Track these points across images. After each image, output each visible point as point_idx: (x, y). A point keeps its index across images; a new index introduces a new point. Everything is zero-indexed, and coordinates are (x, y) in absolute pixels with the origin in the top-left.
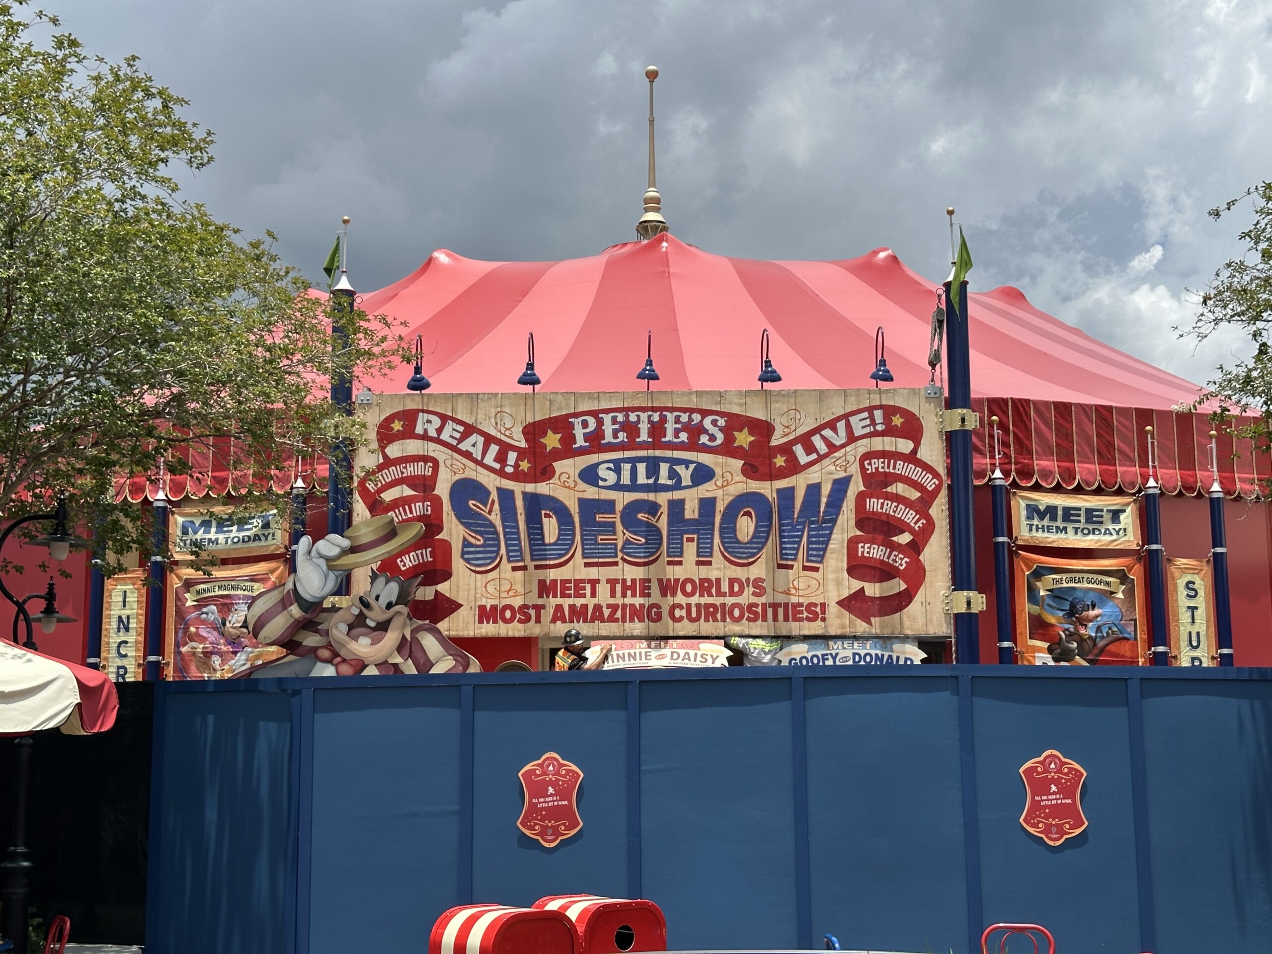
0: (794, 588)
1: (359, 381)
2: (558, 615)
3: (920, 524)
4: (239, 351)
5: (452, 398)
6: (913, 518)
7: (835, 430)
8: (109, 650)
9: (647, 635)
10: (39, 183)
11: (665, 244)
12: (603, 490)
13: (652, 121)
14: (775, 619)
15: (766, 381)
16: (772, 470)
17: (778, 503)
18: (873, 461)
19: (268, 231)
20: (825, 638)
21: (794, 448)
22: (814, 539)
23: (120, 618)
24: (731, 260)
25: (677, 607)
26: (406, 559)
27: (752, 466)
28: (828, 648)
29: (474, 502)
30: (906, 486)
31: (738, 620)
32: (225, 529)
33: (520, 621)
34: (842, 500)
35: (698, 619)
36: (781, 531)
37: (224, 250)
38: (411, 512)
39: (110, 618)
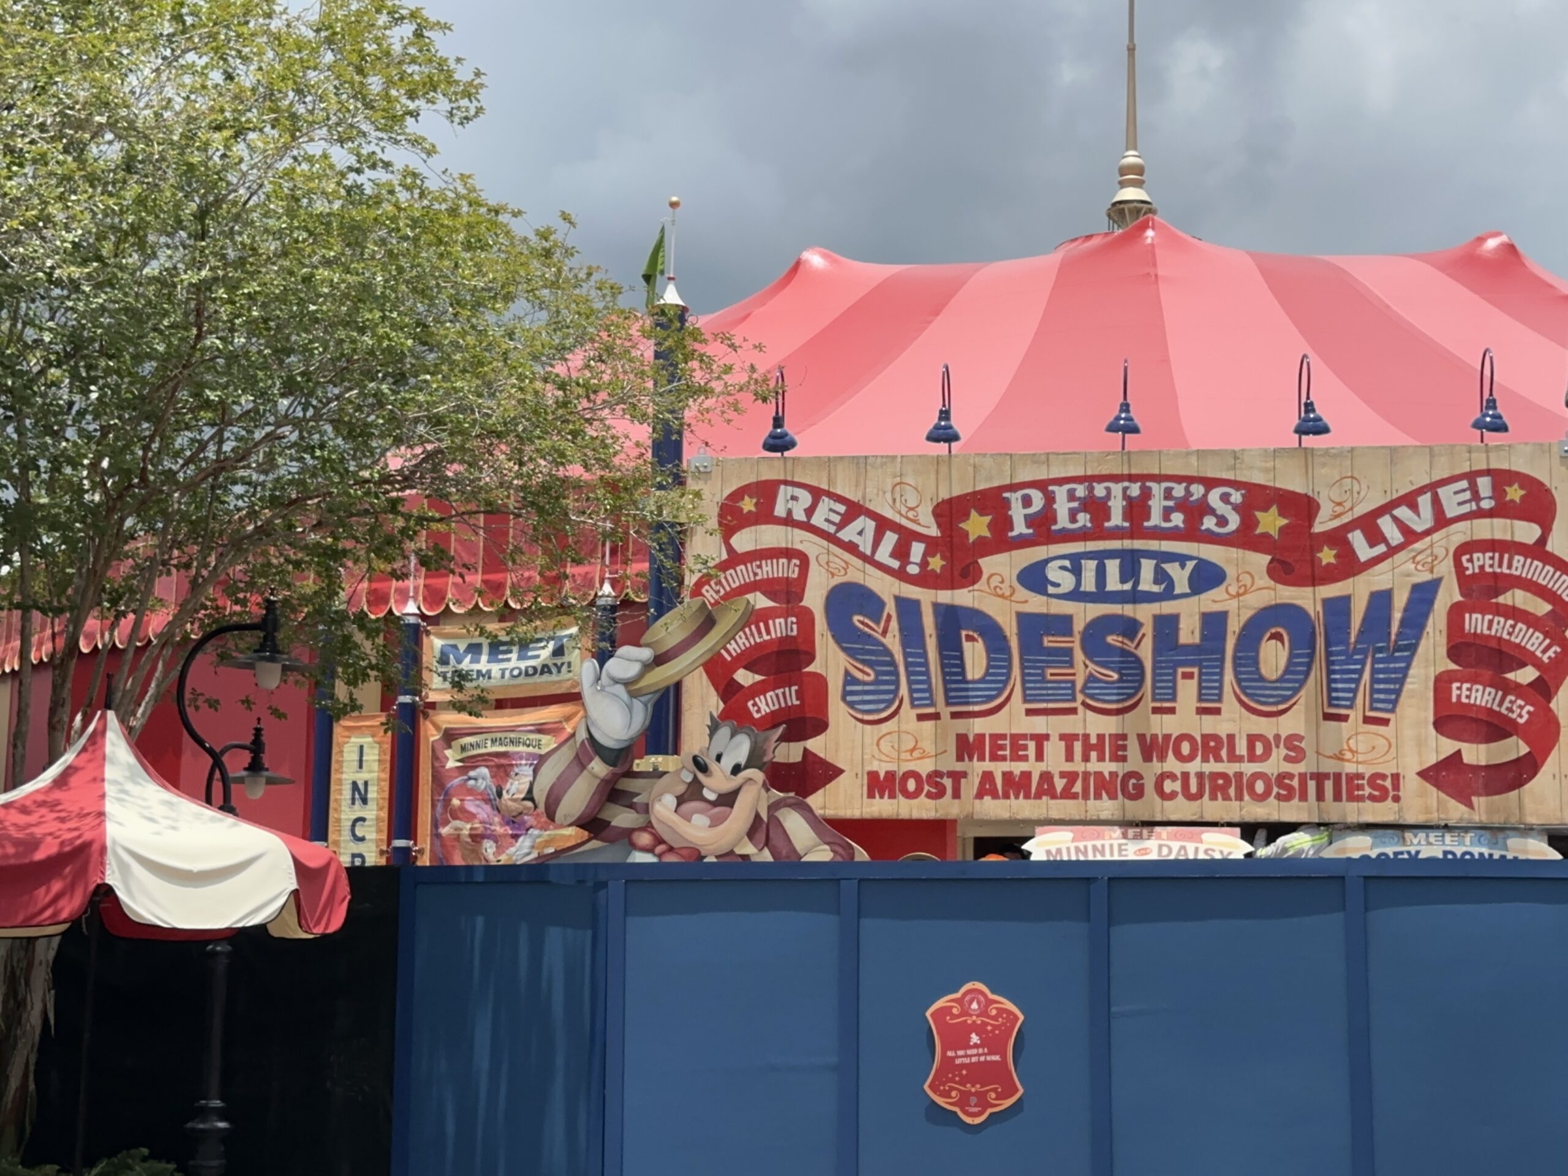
0: (1350, 750)
1: (692, 431)
2: (987, 787)
3: (1551, 653)
4: (521, 389)
5: (829, 463)
6: (1540, 644)
7: (1414, 507)
8: (339, 831)
9: (1121, 818)
10: (242, 145)
11: (1150, 233)
12: (1054, 601)
13: (1131, 50)
14: (1320, 796)
15: (1307, 433)
16: (1317, 571)
17: (1325, 619)
18: (1475, 556)
19: (563, 213)
20: (1400, 828)
21: (1350, 536)
22: (1381, 676)
23: (355, 785)
24: (1253, 255)
25: (1168, 777)
26: (761, 702)
27: (1282, 562)
28: (1404, 844)
29: (861, 618)
30: (1529, 595)
31: (1263, 797)
32: (500, 657)
33: (929, 795)
34: (1426, 616)
35: (1199, 795)
36: (1329, 663)
37: (501, 241)
38: (768, 632)
39: (341, 784)
